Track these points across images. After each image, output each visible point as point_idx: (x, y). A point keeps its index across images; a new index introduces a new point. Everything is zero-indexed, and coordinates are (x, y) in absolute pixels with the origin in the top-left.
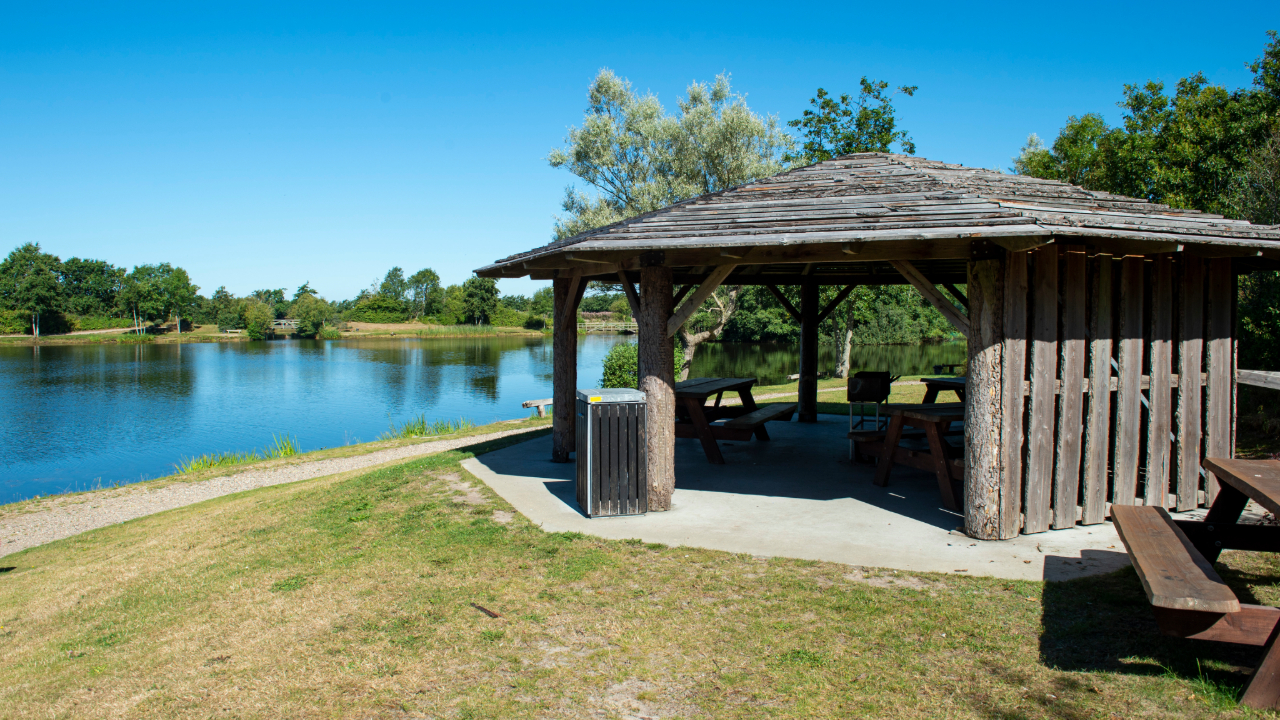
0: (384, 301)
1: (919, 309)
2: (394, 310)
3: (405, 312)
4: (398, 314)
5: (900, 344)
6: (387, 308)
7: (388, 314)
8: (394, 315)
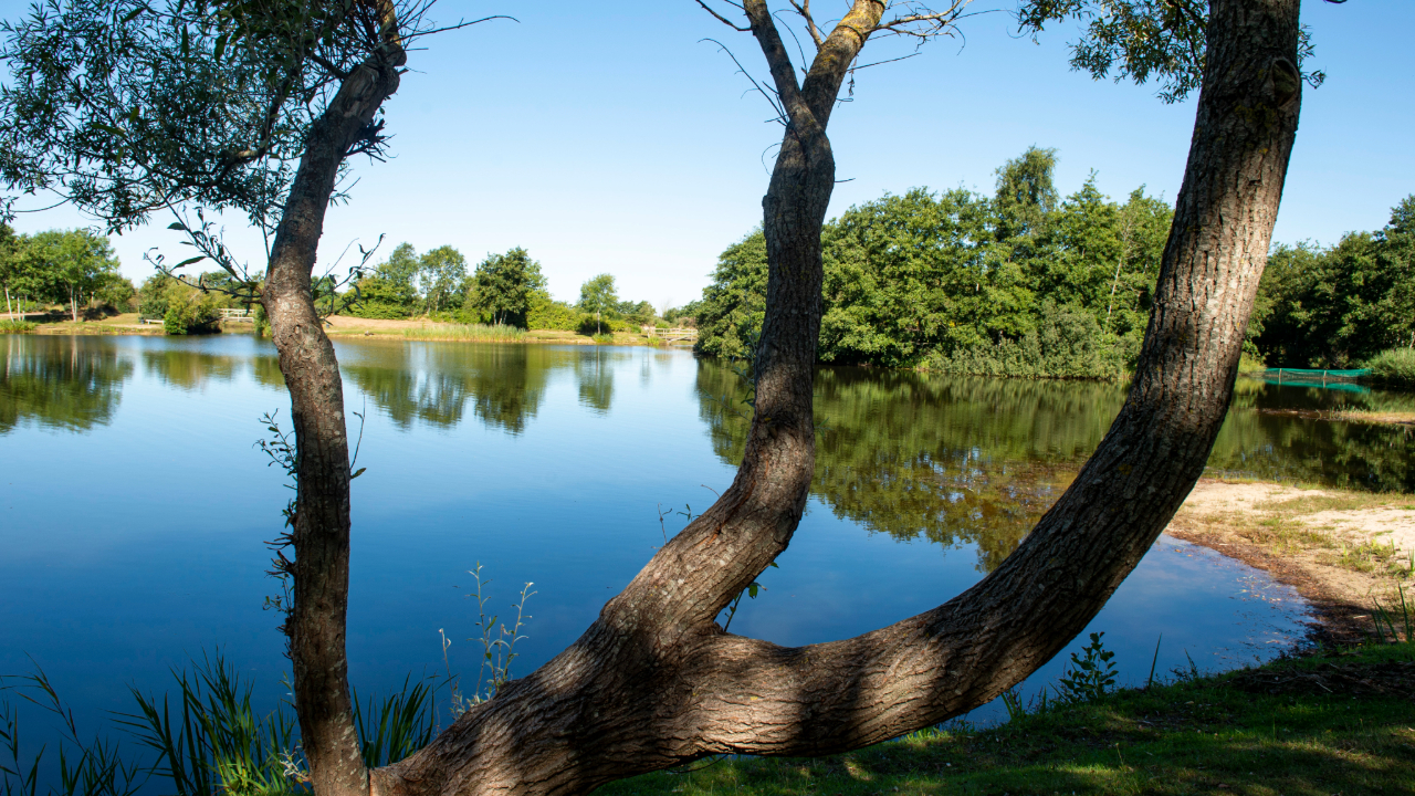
0: (379, 288)
1: (1131, 316)
2: (390, 301)
3: (406, 305)
4: (398, 307)
5: (1081, 378)
6: (381, 297)
7: (384, 307)
8: (391, 308)
